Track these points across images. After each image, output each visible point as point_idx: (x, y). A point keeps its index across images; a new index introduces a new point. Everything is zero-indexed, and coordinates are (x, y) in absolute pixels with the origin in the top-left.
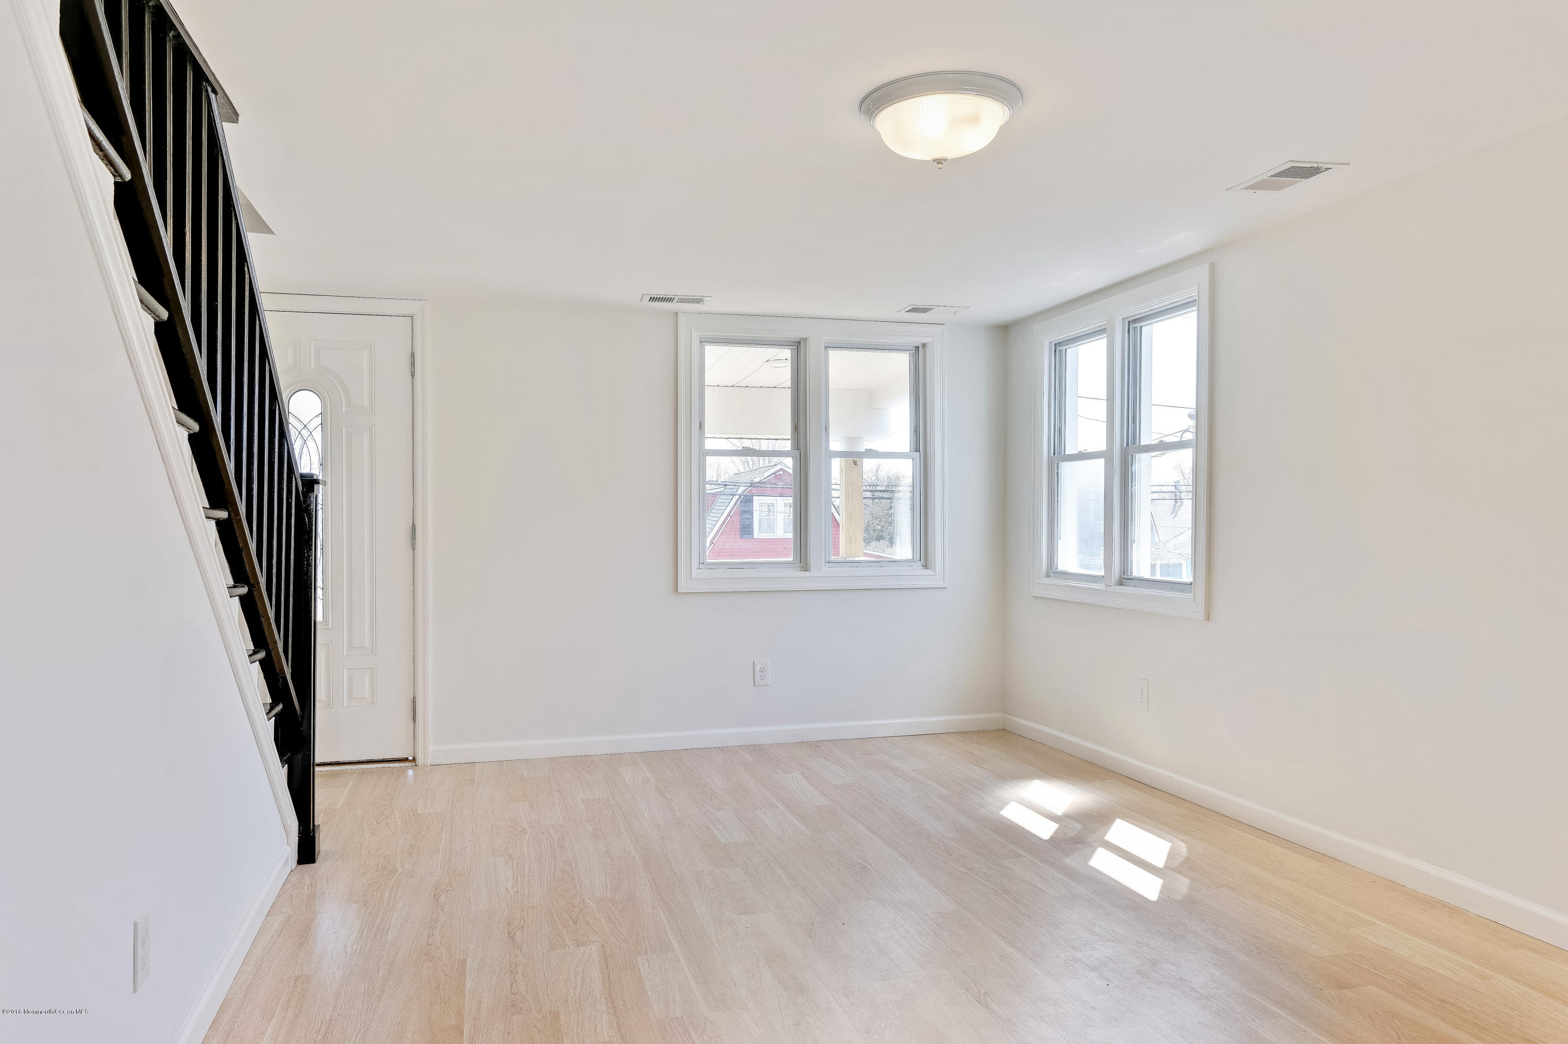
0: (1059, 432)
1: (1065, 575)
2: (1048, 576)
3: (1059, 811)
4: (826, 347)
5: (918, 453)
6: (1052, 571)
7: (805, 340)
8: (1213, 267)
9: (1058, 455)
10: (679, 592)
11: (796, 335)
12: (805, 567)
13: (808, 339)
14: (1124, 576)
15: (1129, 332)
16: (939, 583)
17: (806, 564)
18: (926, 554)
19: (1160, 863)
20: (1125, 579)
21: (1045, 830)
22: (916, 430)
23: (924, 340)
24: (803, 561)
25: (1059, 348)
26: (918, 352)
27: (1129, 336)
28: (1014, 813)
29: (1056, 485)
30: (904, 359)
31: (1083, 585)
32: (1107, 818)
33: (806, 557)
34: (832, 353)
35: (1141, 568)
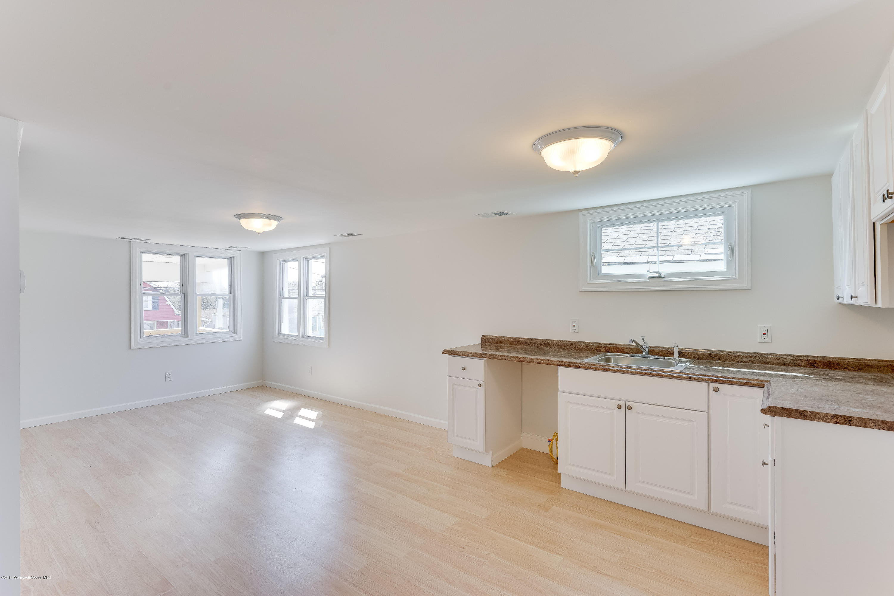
1: (284, 335)
2: (279, 335)
3: (284, 409)
4: (195, 256)
5: (231, 294)
6: (280, 333)
7: (187, 254)
8: (330, 248)
9: (282, 297)
10: (131, 348)
11: (183, 252)
14: (304, 335)
16: (240, 339)
17: (187, 335)
18: (234, 329)
19: (314, 418)
21: (279, 415)
22: (230, 286)
23: (234, 256)
24: (186, 333)
25: (282, 262)
26: (231, 260)
27: (305, 262)
28: (269, 412)
29: (281, 305)
30: (226, 261)
31: (290, 338)
32: (298, 408)
33: (187, 332)
34: (197, 258)
35: (309, 333)
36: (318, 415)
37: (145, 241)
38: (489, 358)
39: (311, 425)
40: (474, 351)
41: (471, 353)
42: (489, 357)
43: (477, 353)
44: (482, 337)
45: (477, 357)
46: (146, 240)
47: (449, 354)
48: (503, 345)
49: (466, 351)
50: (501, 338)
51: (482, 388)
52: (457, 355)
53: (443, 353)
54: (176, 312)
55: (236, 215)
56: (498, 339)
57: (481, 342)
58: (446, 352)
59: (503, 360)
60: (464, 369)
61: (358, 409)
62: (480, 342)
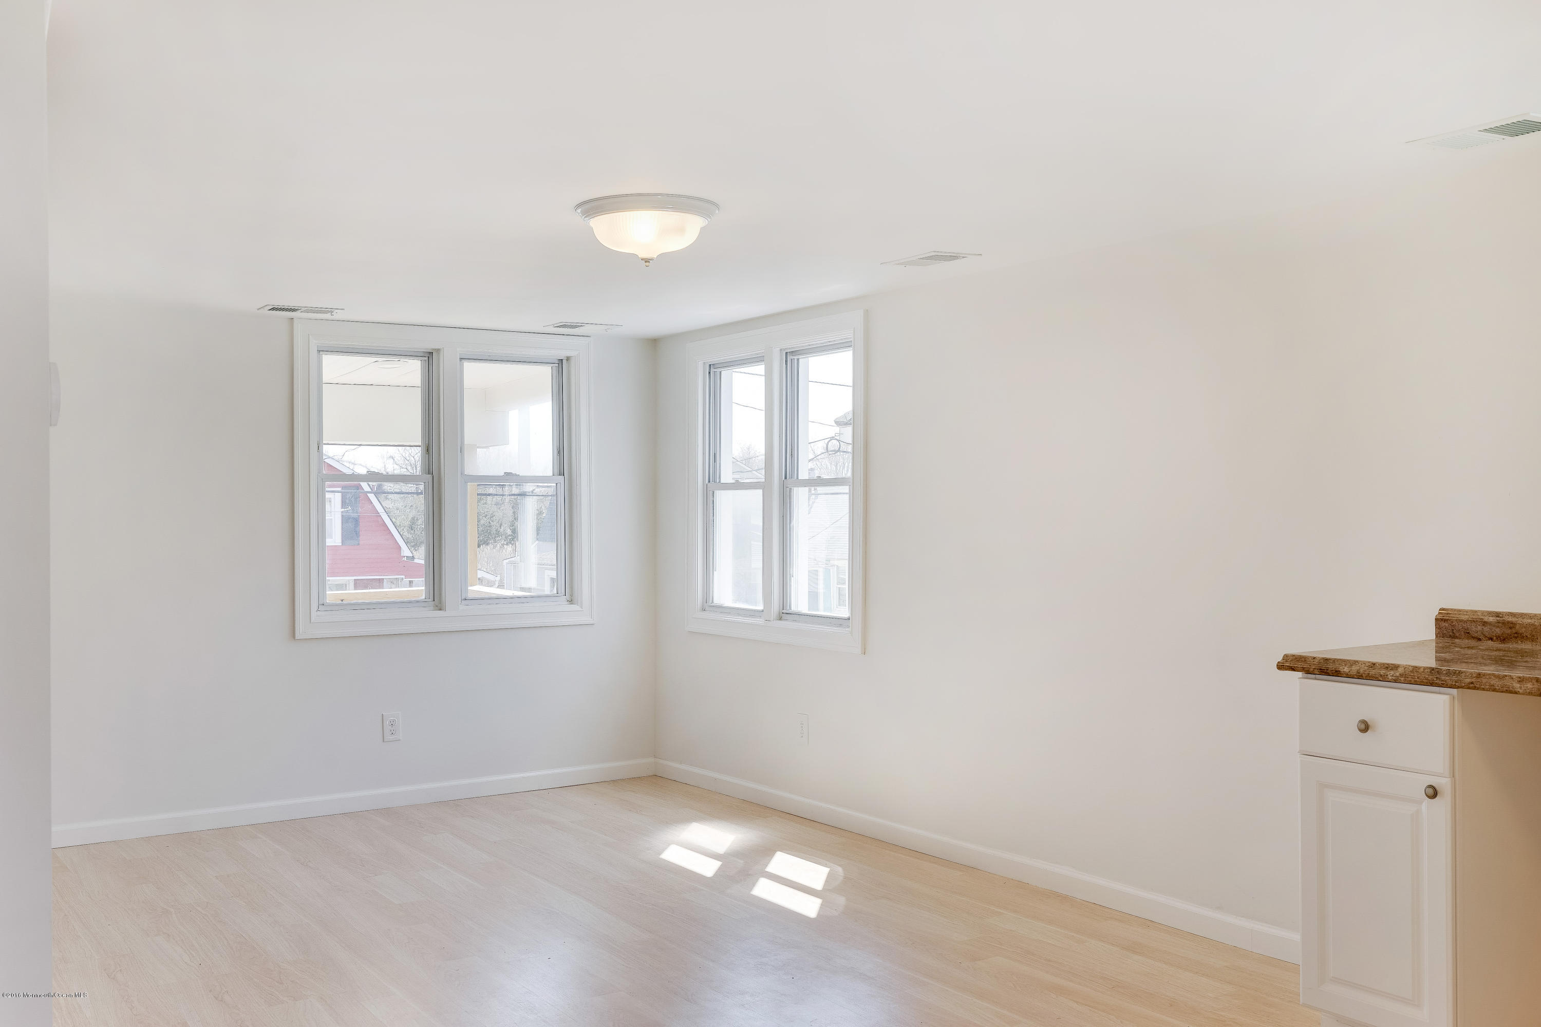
0: (714, 458)
1: (721, 609)
2: (704, 610)
3: (721, 850)
4: (461, 359)
5: (562, 477)
6: (708, 605)
7: (438, 350)
8: (867, 313)
9: (714, 483)
10: (296, 638)
11: (428, 346)
12: (440, 607)
13: (442, 352)
14: (784, 611)
15: (786, 364)
16: (585, 619)
17: (440, 602)
18: (572, 588)
19: (819, 885)
20: (784, 614)
21: (708, 868)
22: (559, 452)
23: (568, 354)
24: (436, 598)
25: (713, 370)
26: (561, 365)
27: (787, 367)
28: (674, 855)
29: (711, 515)
30: (545, 373)
31: (740, 619)
32: (766, 852)
33: (440, 594)
34: (467, 365)
35: (800, 603)
36: (830, 877)
37: (328, 316)
38: (1471, 686)
39: (810, 907)
40: (1406, 660)
41: (1395, 667)
42: (1472, 683)
43: (1419, 668)
44: (1439, 613)
45: (1422, 684)
46: (330, 311)
47: (1308, 672)
48: (1527, 646)
49: (1374, 661)
50: (1520, 621)
51: (1442, 805)
52: (1337, 673)
53: (1281, 667)
54: (406, 551)
55: (579, 206)
56: (1508, 622)
57: (1434, 637)
58: (1290, 664)
59: (1530, 694)
60: (1365, 727)
61: (969, 869)
62: (1430, 633)
